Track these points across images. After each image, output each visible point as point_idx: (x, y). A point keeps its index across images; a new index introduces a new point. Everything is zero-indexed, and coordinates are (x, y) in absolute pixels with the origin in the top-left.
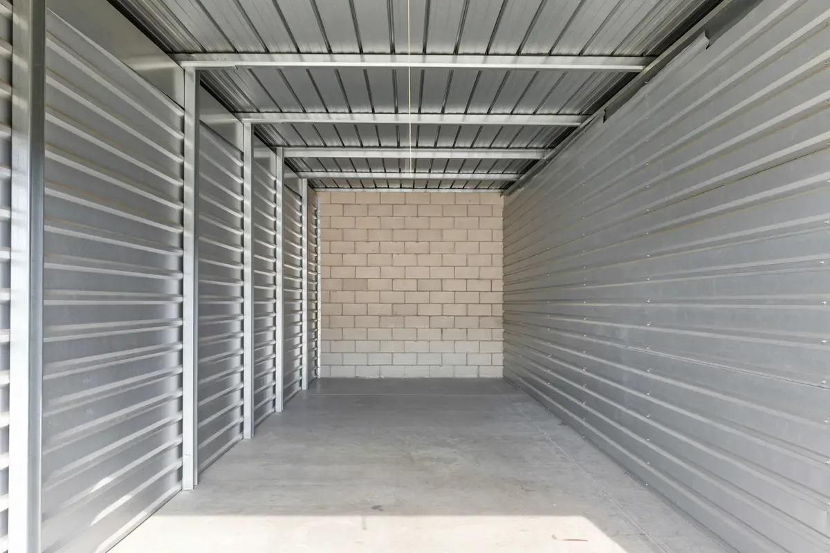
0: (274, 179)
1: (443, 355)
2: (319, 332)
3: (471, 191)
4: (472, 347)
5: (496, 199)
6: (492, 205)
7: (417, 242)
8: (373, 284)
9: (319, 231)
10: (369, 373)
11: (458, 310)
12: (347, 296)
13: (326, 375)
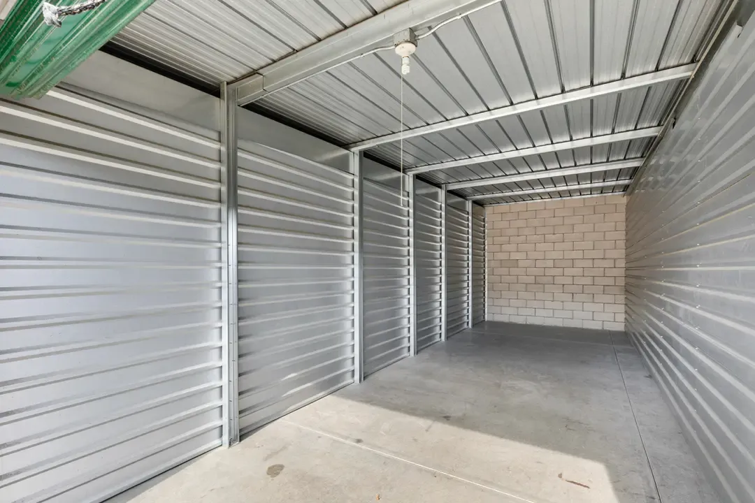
0: (440, 204)
1: (574, 312)
2: (486, 293)
3: (599, 195)
4: (599, 307)
5: (620, 199)
6: (616, 205)
7: (554, 234)
8: (521, 264)
9: (486, 231)
10: (520, 320)
11: (588, 281)
12: (504, 271)
13: (491, 319)
